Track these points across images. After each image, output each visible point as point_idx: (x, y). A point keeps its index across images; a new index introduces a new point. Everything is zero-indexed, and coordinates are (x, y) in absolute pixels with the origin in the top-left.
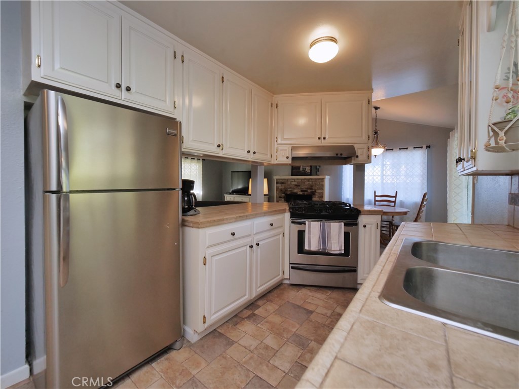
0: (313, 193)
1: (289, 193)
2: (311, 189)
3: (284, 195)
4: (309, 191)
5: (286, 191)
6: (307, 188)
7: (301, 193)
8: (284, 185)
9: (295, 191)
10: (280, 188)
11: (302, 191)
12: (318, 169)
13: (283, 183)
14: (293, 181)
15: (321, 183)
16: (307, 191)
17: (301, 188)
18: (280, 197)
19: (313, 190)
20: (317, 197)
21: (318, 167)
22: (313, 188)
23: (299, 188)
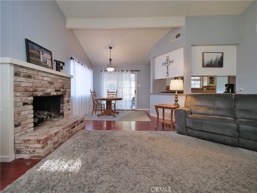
0: (64, 93)
1: (39, 94)
2: (63, 88)
3: (32, 98)
4: (62, 90)
5: (35, 91)
6: (60, 88)
7: (55, 94)
8: (31, 80)
9: (48, 91)
10: (23, 84)
11: (56, 91)
12: (62, 66)
13: (30, 77)
14: (46, 75)
15: (69, 82)
16: (59, 91)
17: (55, 87)
18: (25, 104)
19: (65, 90)
20: (67, 96)
21: (61, 65)
22: (65, 87)
23: (52, 86)
